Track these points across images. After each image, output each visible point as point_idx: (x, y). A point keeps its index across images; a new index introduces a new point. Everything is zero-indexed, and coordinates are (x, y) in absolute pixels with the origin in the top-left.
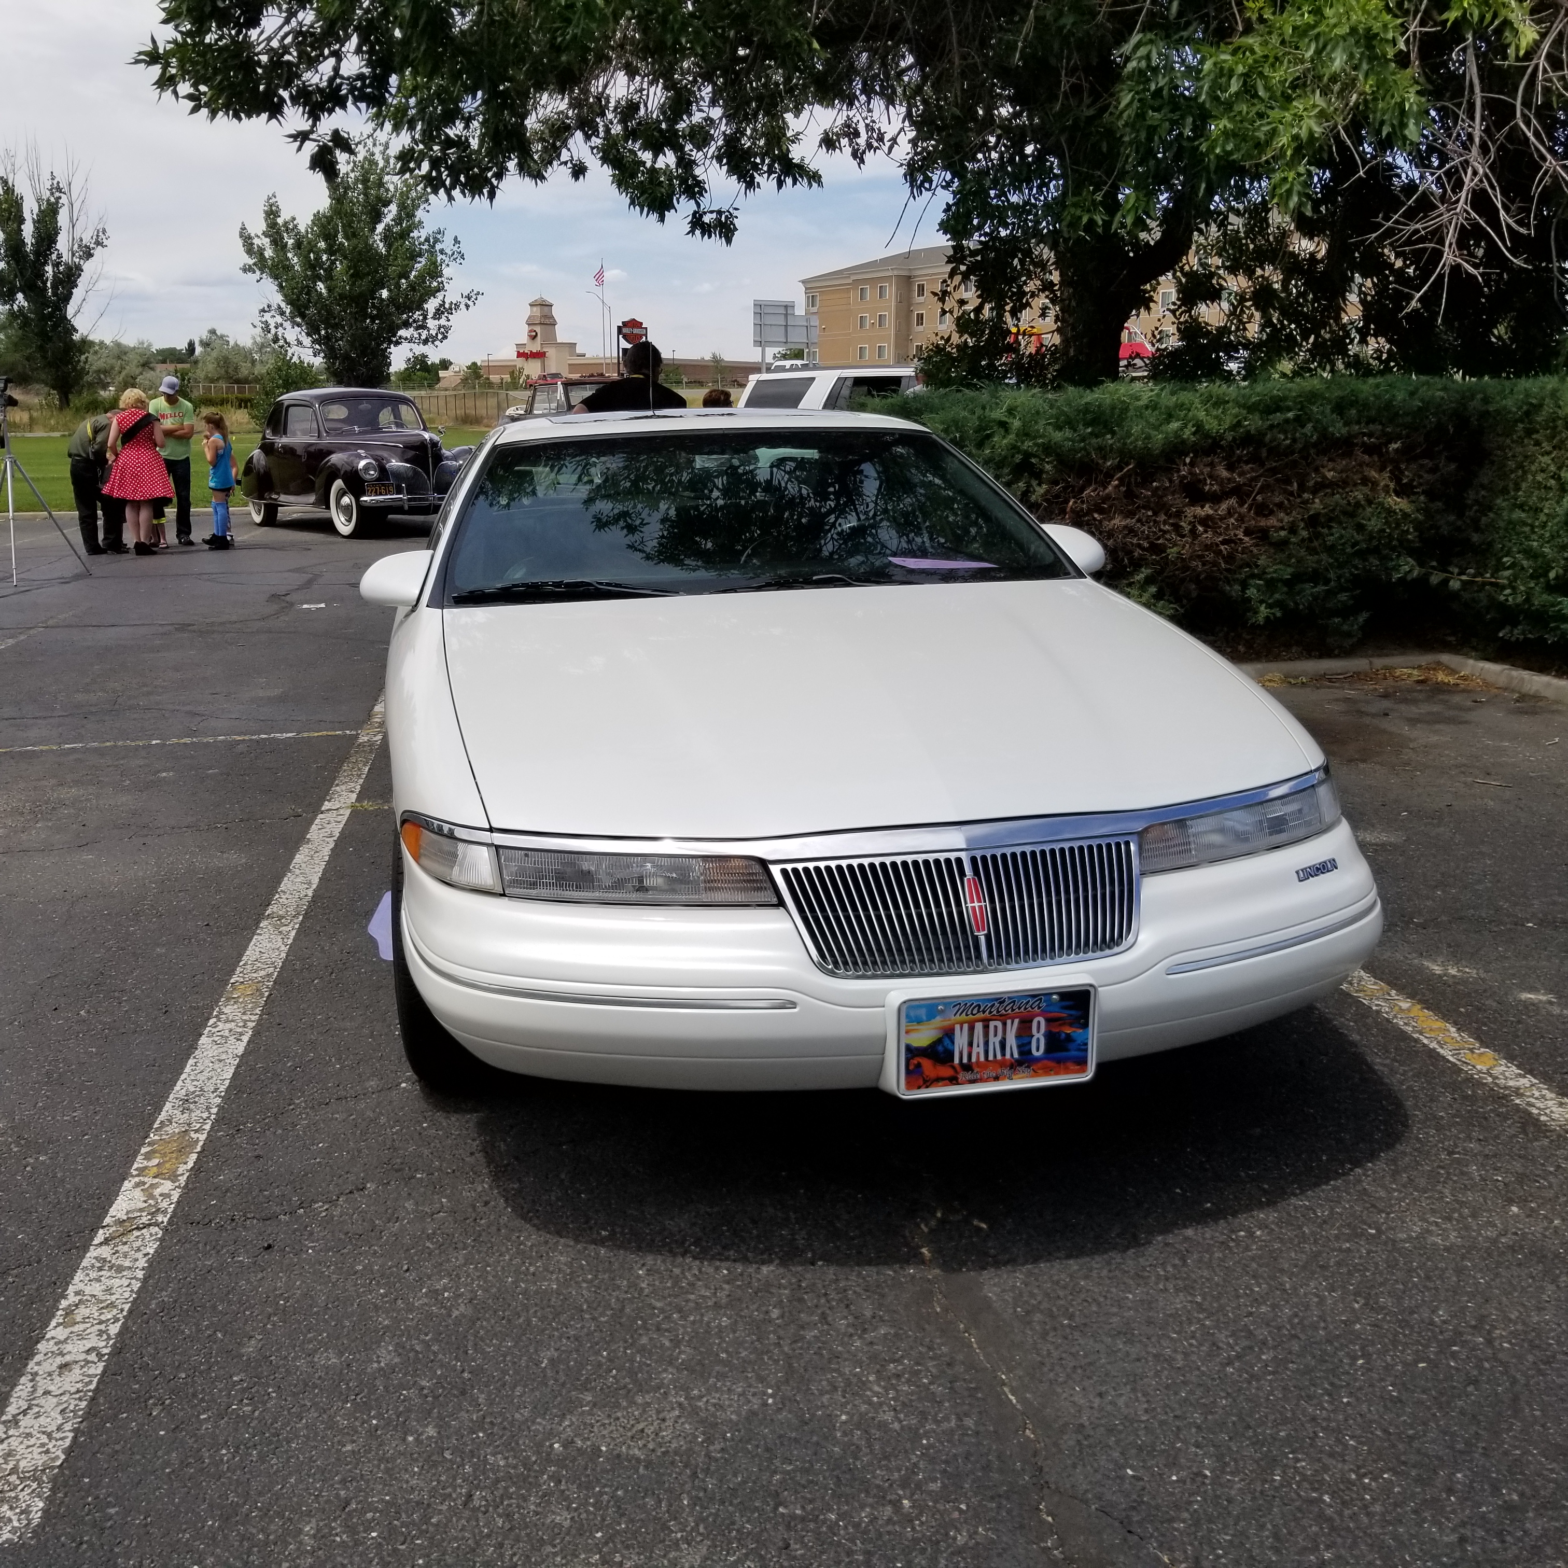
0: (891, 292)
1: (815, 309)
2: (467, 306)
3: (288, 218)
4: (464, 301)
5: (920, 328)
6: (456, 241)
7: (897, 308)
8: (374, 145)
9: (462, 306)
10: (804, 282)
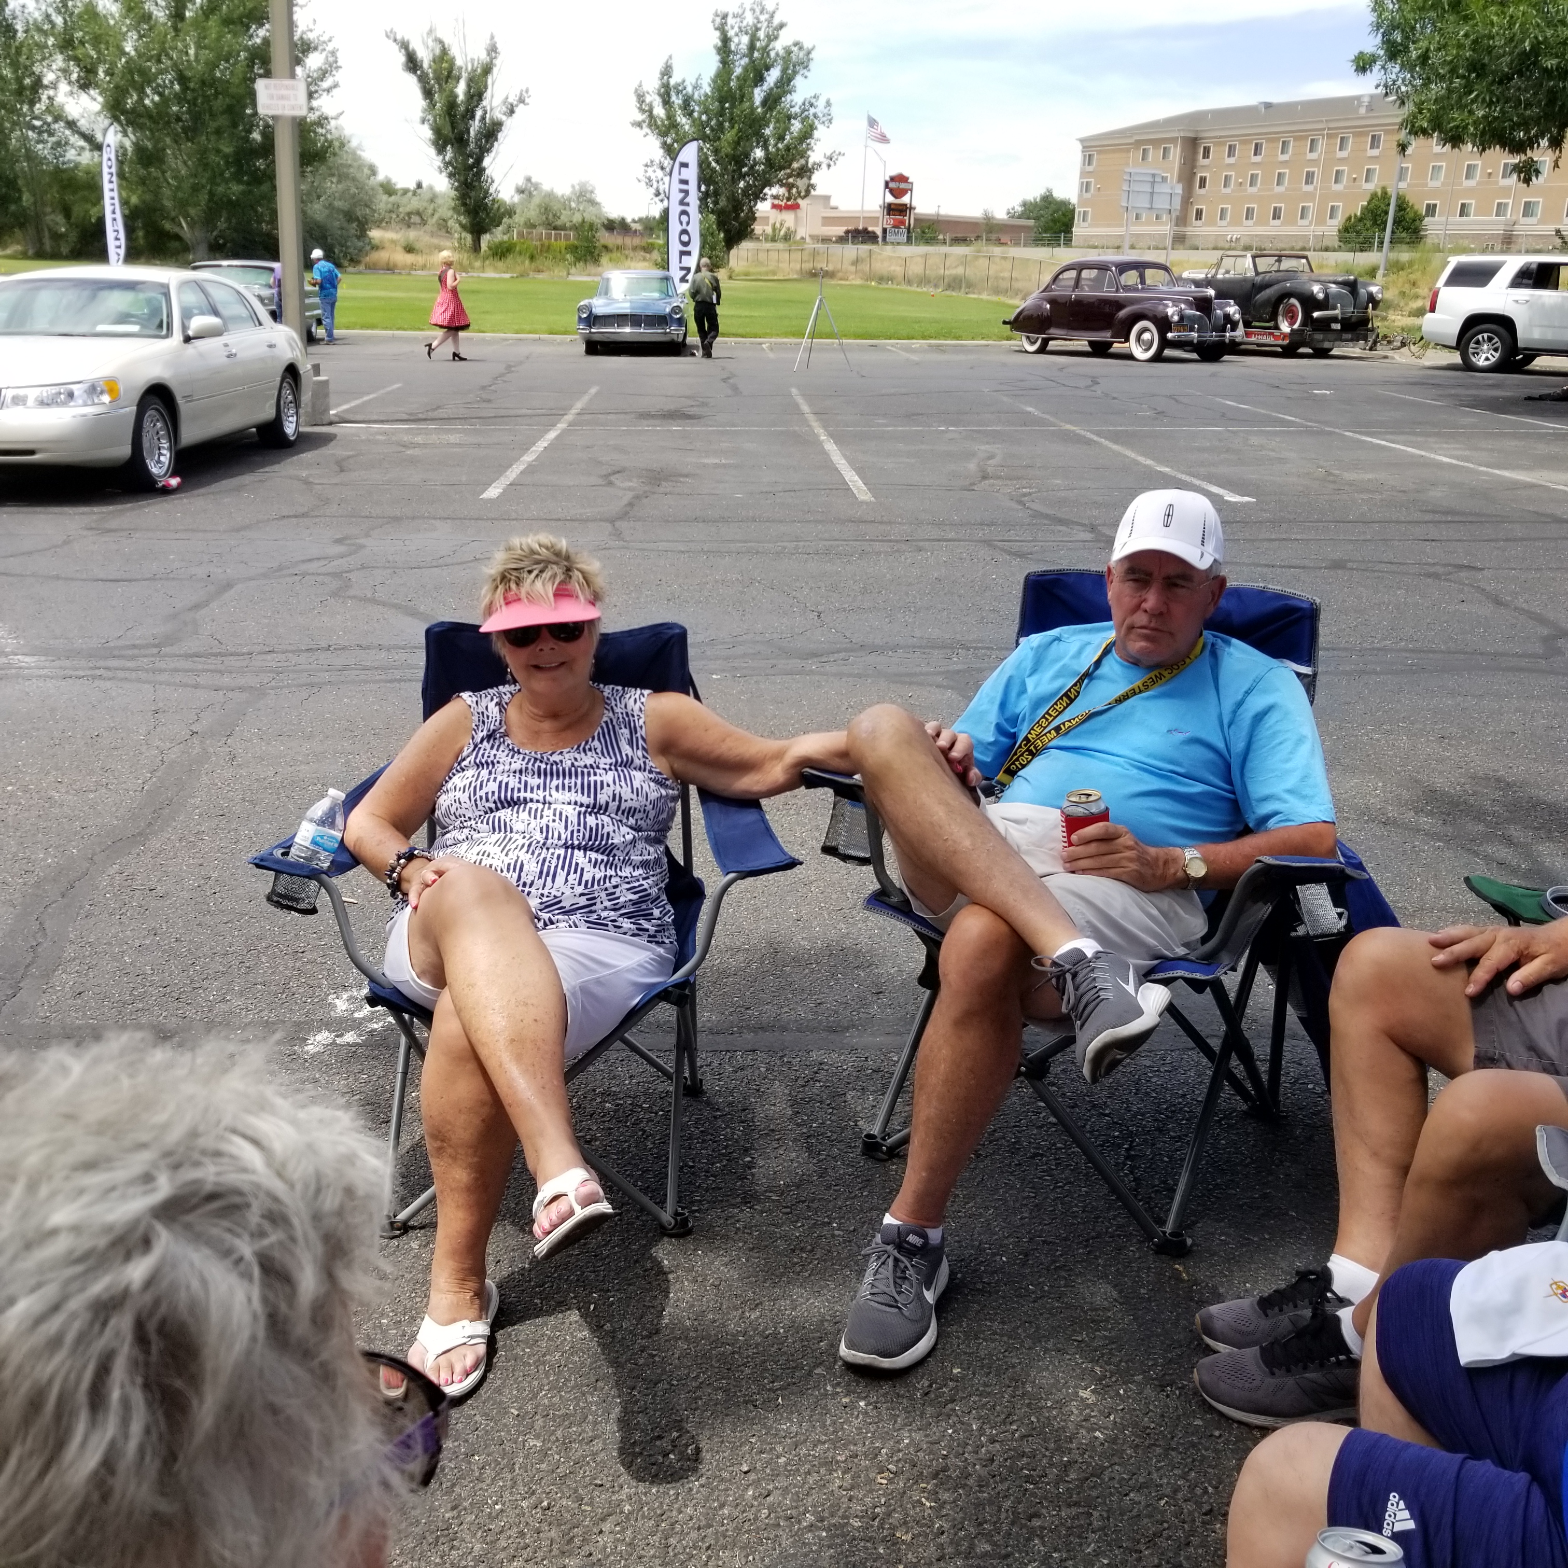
0: (1176, 154)
1: (1091, 168)
2: (829, 166)
3: (679, 80)
4: (826, 162)
5: (1203, 191)
6: (828, 104)
7: (1180, 170)
8: (761, 12)
9: (824, 166)
10: (1082, 141)
